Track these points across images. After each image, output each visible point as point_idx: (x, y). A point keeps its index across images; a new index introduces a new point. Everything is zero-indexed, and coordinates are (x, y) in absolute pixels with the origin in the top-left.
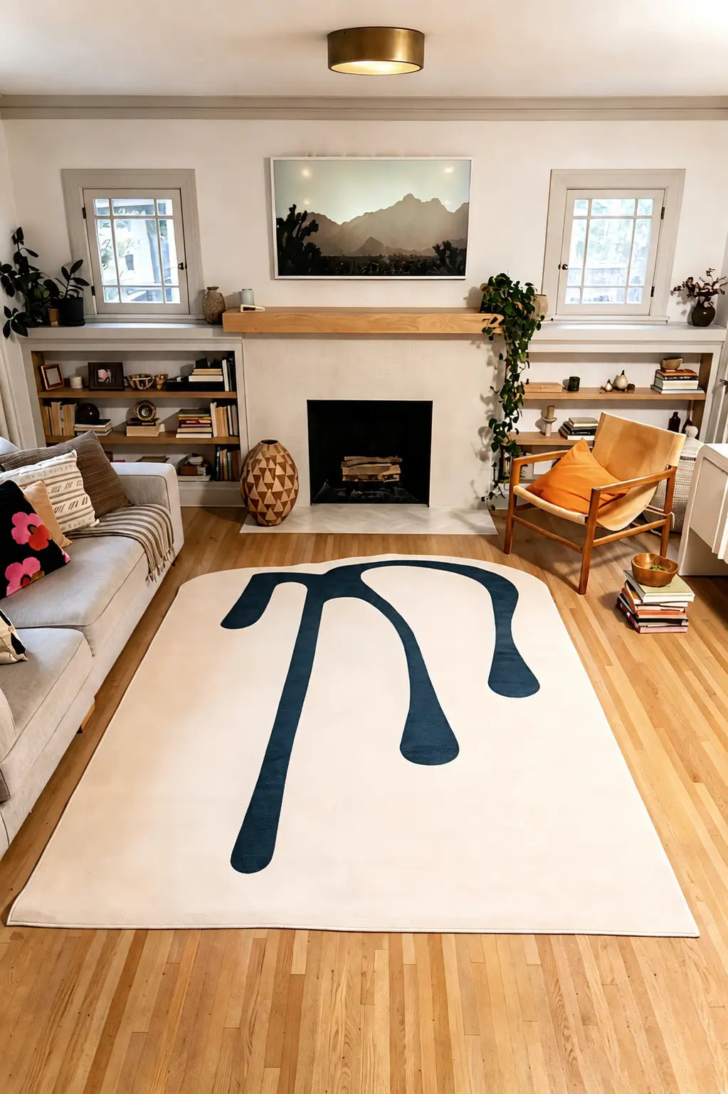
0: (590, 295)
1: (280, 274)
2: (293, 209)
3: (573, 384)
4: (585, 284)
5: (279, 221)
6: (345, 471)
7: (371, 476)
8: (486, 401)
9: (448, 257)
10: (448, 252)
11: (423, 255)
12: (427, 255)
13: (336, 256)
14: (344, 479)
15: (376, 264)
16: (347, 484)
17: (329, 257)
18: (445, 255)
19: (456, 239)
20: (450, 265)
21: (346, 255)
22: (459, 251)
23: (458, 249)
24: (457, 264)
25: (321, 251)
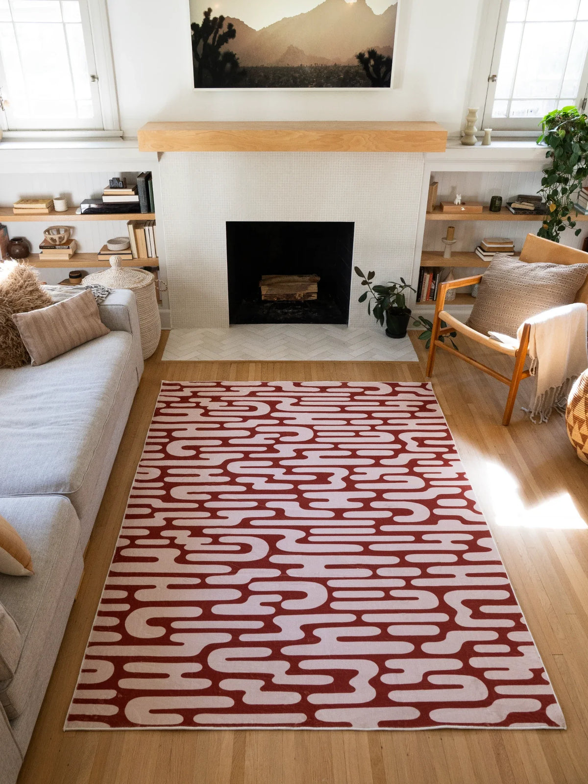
0: (518, 108)
1: (196, 87)
2: (207, 14)
3: (495, 204)
4: (514, 97)
5: (194, 26)
6: (265, 290)
7: (287, 295)
9: (372, 66)
10: (372, 62)
11: (347, 65)
12: (350, 65)
13: (255, 66)
14: (263, 298)
15: (297, 75)
16: (266, 301)
17: (248, 67)
18: (369, 65)
19: (381, 47)
20: (375, 76)
21: (265, 65)
22: (385, 59)
23: (384, 57)
24: (382, 75)
25: (239, 61)
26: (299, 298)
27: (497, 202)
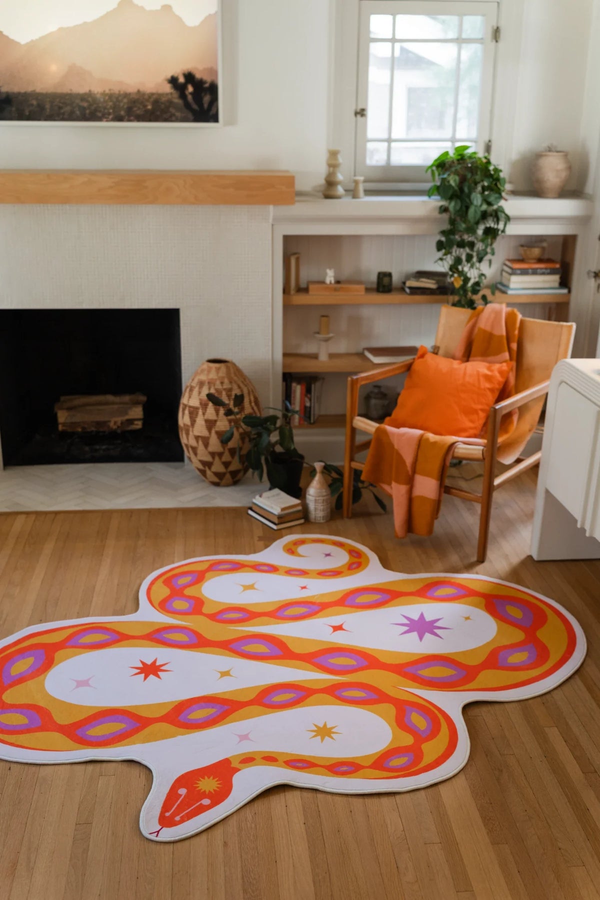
3: (383, 283)
4: (394, 137)
6: (62, 417)
7: (98, 424)
9: (191, 94)
10: (190, 89)
11: (154, 91)
12: (160, 92)
13: (23, 91)
14: (60, 428)
15: (85, 104)
16: (65, 435)
17: (14, 93)
18: (187, 93)
19: (201, 68)
20: (195, 107)
21: (38, 90)
22: (207, 85)
23: (205, 82)
24: (206, 106)
26: (115, 427)
27: (386, 280)
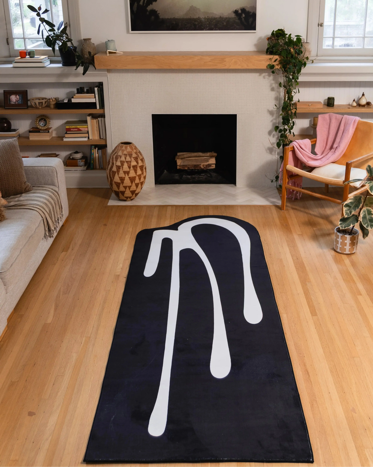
0: (339, 43)
1: (132, 30)
3: (330, 102)
4: (336, 36)
6: (179, 162)
7: (195, 166)
8: (271, 113)
9: (244, 18)
10: (244, 15)
11: (227, 17)
12: (230, 17)
13: (169, 18)
14: (178, 167)
15: (196, 23)
16: (180, 170)
17: (165, 19)
18: (242, 17)
19: (248, 6)
20: (245, 23)
21: (176, 17)
22: (251, 14)
23: (250, 12)
24: (250, 23)
25: (159, 15)
26: (203, 167)
